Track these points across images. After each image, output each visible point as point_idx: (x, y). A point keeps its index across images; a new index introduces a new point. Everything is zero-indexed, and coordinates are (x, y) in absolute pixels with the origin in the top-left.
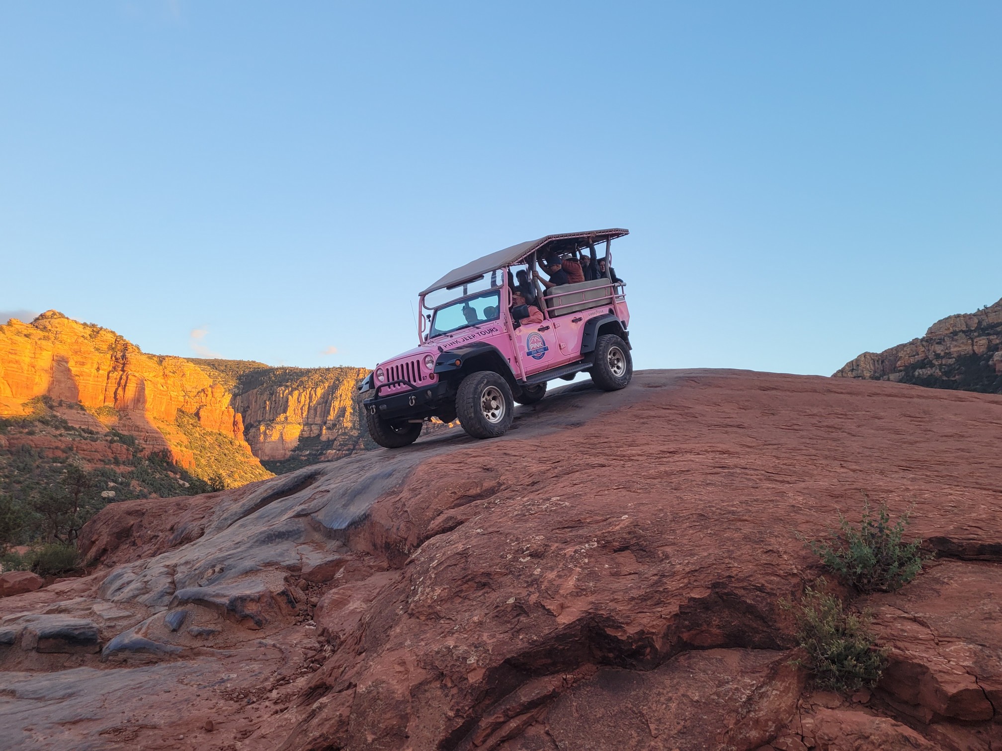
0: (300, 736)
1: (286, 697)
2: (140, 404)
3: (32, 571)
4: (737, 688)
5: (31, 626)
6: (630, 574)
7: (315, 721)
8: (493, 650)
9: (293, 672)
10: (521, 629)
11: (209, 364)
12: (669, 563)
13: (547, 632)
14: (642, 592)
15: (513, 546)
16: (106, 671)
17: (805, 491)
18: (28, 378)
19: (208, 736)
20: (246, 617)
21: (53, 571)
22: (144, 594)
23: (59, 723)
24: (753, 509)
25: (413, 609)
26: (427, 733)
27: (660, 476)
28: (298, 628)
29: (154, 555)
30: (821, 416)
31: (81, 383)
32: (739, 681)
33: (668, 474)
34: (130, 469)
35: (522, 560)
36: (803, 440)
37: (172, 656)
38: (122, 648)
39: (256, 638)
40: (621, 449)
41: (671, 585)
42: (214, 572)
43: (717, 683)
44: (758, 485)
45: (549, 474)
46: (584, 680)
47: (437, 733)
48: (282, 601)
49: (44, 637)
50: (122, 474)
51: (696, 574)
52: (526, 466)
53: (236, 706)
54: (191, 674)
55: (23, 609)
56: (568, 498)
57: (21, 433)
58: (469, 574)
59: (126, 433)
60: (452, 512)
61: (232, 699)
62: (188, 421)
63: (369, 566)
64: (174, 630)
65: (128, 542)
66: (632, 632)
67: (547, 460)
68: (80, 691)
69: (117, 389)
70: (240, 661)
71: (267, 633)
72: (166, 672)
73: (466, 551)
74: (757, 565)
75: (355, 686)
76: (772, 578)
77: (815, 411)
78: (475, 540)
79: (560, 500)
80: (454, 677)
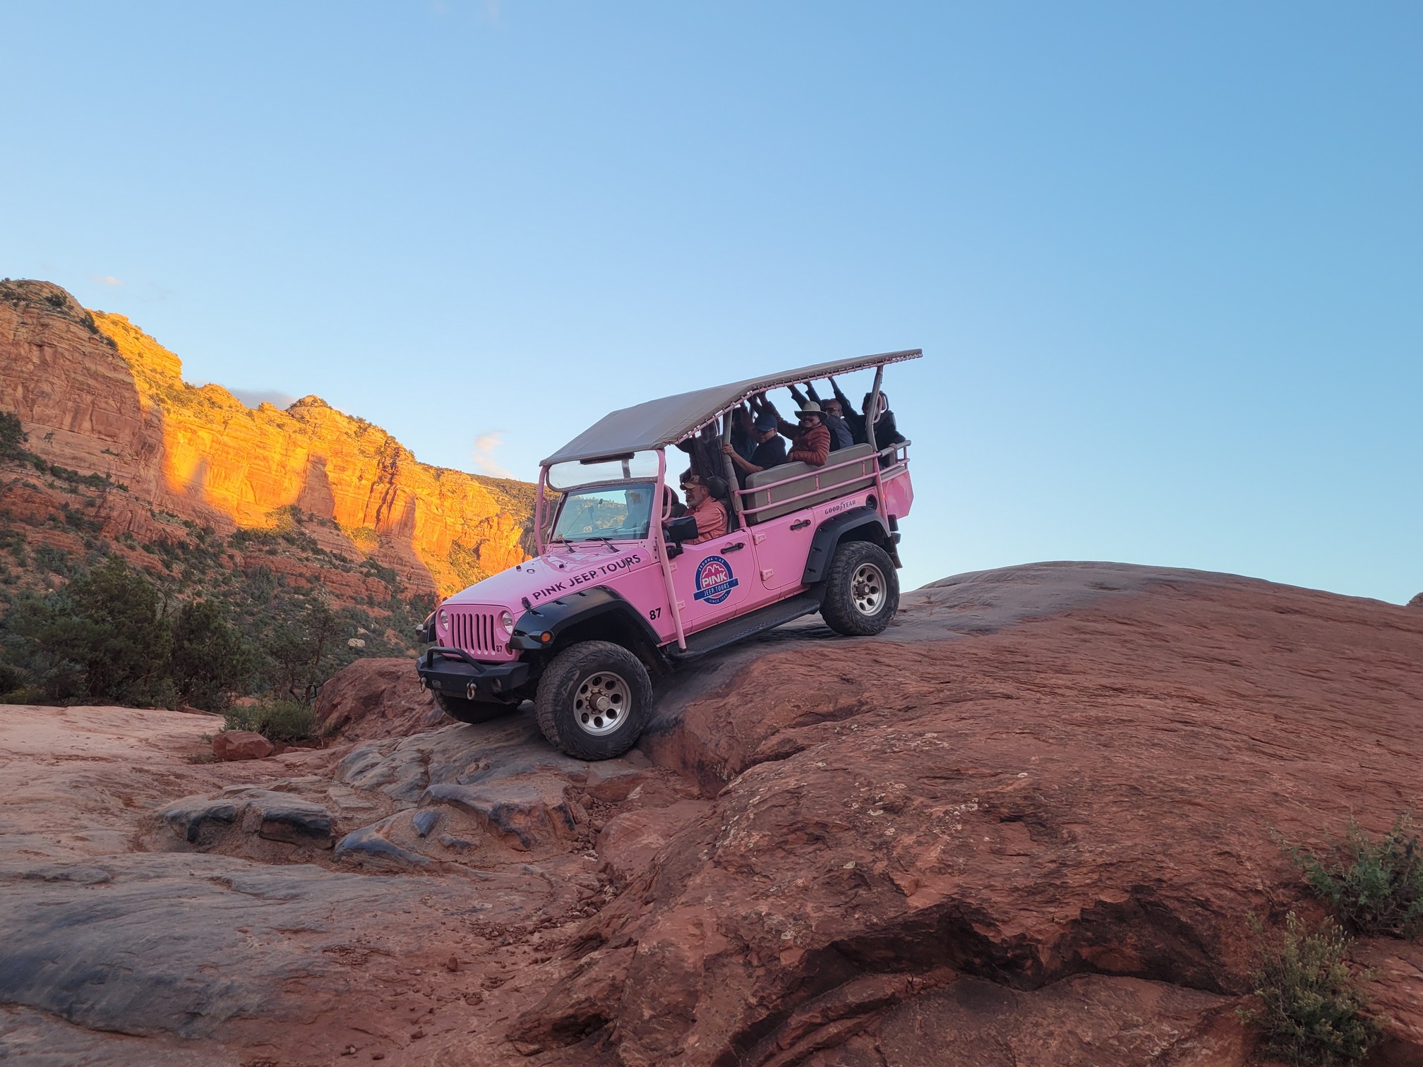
0: (561, 995)
1: (550, 945)
2: (407, 529)
3: (260, 733)
4: (1149, 1036)
5: (256, 803)
6: (1019, 855)
7: (582, 980)
8: (816, 927)
9: (562, 913)
10: (857, 905)
11: (498, 486)
12: (1075, 848)
13: (892, 915)
14: (1030, 882)
15: (862, 792)
16: (338, 873)
17: (1300, 775)
18: (275, 481)
19: (450, 977)
20: (510, 833)
21: (283, 736)
22: (390, 783)
23: (277, 929)
24: (1213, 790)
25: (720, 856)
26: (719, 1020)
27: (1087, 723)
28: (573, 857)
29: (405, 734)
30: (1370, 662)
31: (338, 492)
32: (1154, 1026)
33: (1101, 722)
34: (387, 613)
35: (872, 813)
36: (1331, 696)
37: (416, 867)
38: (359, 848)
39: (521, 860)
40: (1042, 675)
41: (1074, 879)
42: (478, 767)
43: (1121, 1023)
44: (1230, 756)
45: (931, 699)
46: (936, 989)
47: (732, 1022)
48: (558, 819)
49: (270, 820)
50: (376, 618)
51: (1111, 869)
52: (901, 683)
53: (487, 945)
54: (436, 894)
55: (246, 780)
56: (948, 737)
57: (260, 550)
58: (799, 822)
59: (386, 565)
60: (791, 733)
61: (483, 935)
62: (464, 558)
63: (675, 790)
64: (422, 835)
65: (376, 711)
66: (1008, 934)
67: (932, 678)
68: (305, 893)
69: (381, 507)
70: (498, 888)
71: (535, 858)
72: (408, 887)
73: (800, 790)
74: (1203, 870)
75: (636, 943)
76: (1224, 891)
77: (1360, 653)
78: (814, 776)
79: (936, 738)
80: (762, 954)
